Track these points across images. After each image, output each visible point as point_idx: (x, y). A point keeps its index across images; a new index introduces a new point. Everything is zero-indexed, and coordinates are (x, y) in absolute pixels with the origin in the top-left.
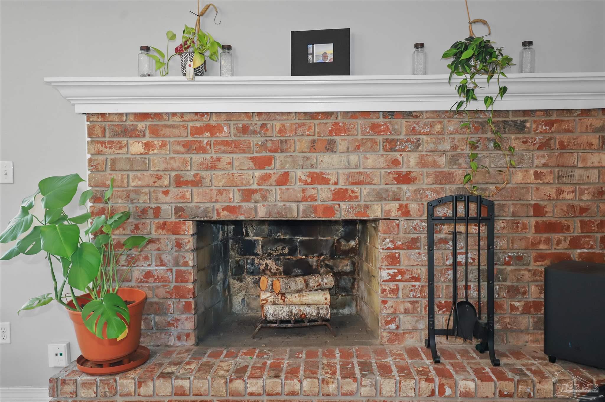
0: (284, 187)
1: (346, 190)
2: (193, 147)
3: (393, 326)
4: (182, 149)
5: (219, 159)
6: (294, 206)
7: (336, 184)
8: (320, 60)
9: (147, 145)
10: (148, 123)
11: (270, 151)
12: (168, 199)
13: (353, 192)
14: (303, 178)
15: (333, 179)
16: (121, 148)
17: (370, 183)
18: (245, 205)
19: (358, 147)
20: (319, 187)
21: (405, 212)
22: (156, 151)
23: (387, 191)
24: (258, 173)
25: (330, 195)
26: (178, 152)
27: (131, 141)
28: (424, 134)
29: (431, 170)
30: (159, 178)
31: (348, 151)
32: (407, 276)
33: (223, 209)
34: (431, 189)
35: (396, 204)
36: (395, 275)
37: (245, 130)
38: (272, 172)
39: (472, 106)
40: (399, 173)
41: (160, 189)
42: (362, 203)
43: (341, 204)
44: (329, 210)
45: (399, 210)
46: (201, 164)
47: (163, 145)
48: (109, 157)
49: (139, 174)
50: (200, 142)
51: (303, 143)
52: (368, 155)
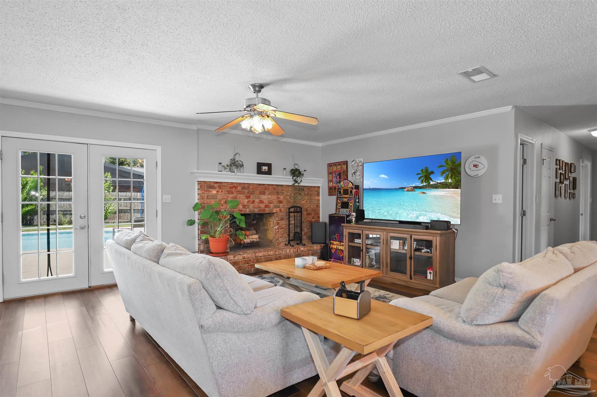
0: (253, 204)
1: (268, 205)
2: (230, 192)
3: (278, 241)
4: (227, 193)
5: (237, 196)
6: (256, 209)
7: (265, 203)
8: (264, 171)
9: (217, 191)
10: (218, 185)
11: (250, 194)
12: (223, 208)
13: (269, 205)
14: (258, 202)
15: (265, 202)
16: (210, 192)
17: (273, 203)
18: (243, 209)
19: (270, 193)
20: (261, 204)
21: (281, 210)
22: (220, 193)
23: (277, 205)
24: (247, 200)
25: (264, 206)
26: (226, 194)
27: (213, 190)
28: (284, 191)
29: (286, 200)
30: (221, 201)
31: (268, 195)
32: (281, 228)
33: (238, 211)
34: (286, 205)
35: (279, 209)
36: (278, 228)
37: (244, 188)
38: (250, 200)
39: (296, 184)
40: (279, 200)
41: (221, 205)
42: (271, 208)
43: (266, 209)
44: (264, 210)
45: (279, 210)
46: (232, 197)
47: (222, 191)
48: (206, 195)
49: (215, 200)
50: (232, 191)
51: (257, 192)
52: (273, 196)
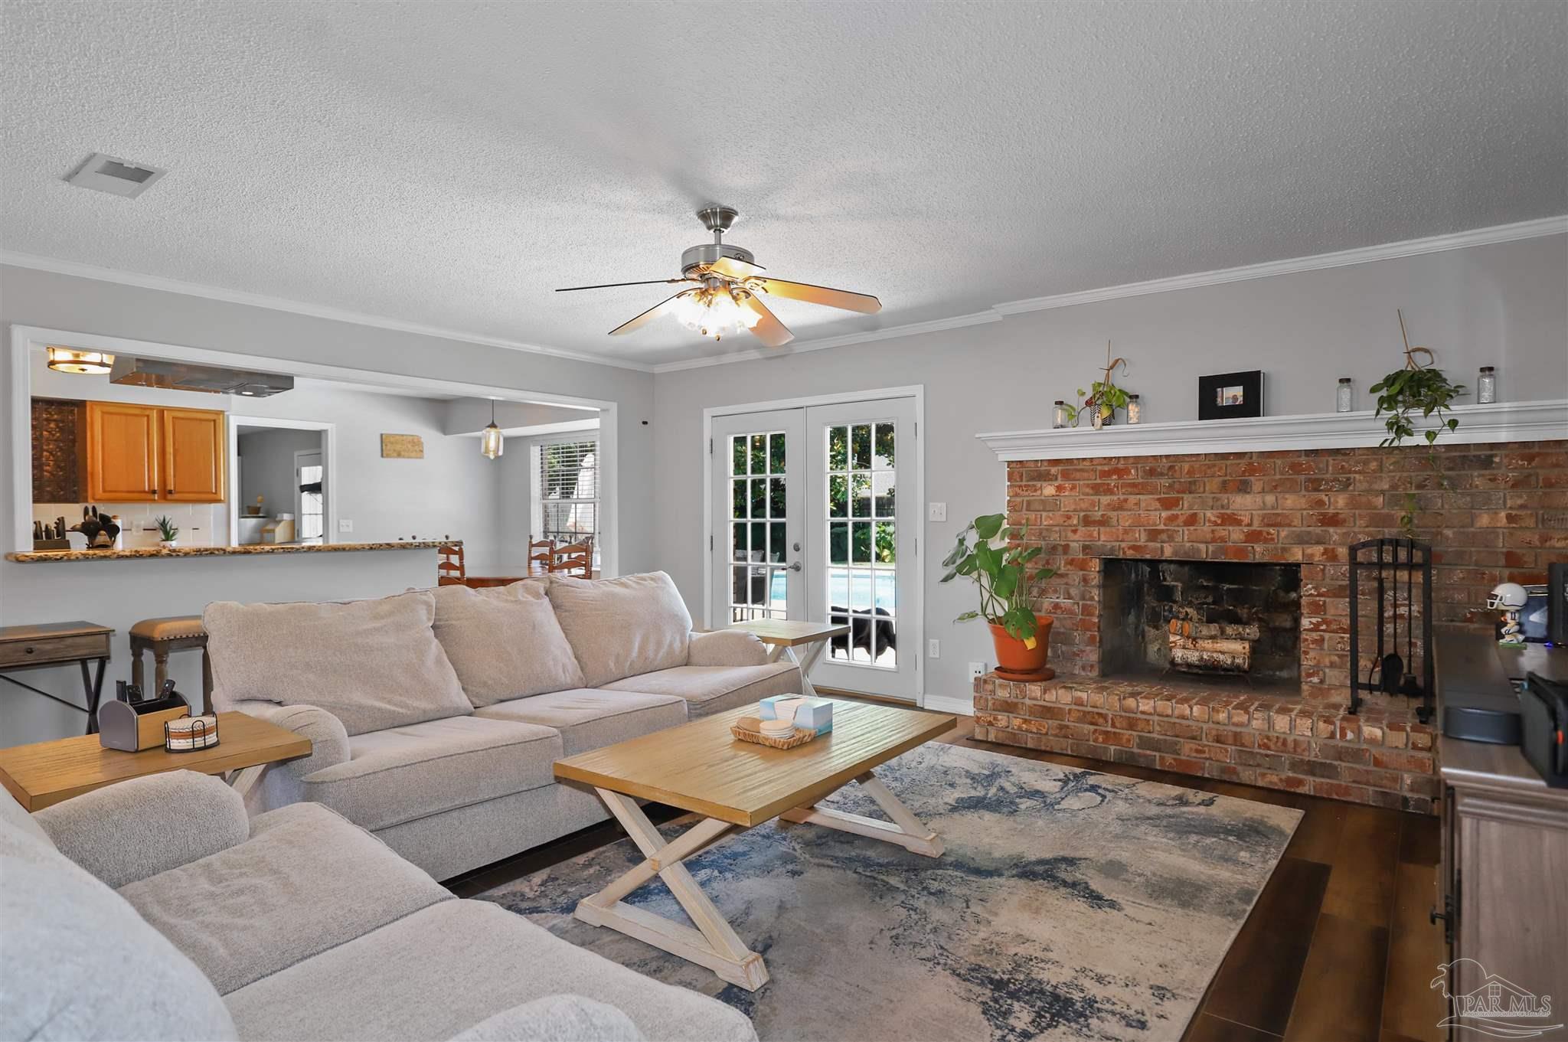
0: (1192, 528)
1: (1260, 532)
2: (1101, 489)
3: (1315, 680)
4: (1091, 492)
5: (1126, 500)
6: (1203, 547)
7: (1249, 525)
8: (1230, 403)
9: (1059, 488)
10: (1060, 468)
11: (1178, 492)
12: (1076, 537)
13: (1268, 533)
14: (1213, 519)
15: (1246, 520)
16: (1036, 491)
17: (1289, 525)
18: (1151, 544)
19: (1275, 487)
20: (1231, 528)
21: (1331, 556)
22: (1066, 494)
23: (1309, 533)
24: (1164, 514)
25: (1242, 537)
26: (1088, 494)
27: (1044, 484)
28: (1355, 472)
29: (1364, 512)
30: (1069, 517)
31: (1263, 491)
32: (1334, 627)
33: (1129, 548)
34: (1364, 533)
35: (1321, 548)
36: (1319, 624)
37: (1152, 472)
38: (1179, 513)
39: (1407, 441)
40: (1324, 515)
41: (1070, 528)
42: (1280, 545)
43: (1256, 546)
44: (1241, 551)
45: (1323, 554)
46: (1109, 505)
47: (1073, 488)
48: (1026, 499)
49: (1051, 514)
50: (1108, 484)
51: (1213, 484)
52: (1287, 496)
